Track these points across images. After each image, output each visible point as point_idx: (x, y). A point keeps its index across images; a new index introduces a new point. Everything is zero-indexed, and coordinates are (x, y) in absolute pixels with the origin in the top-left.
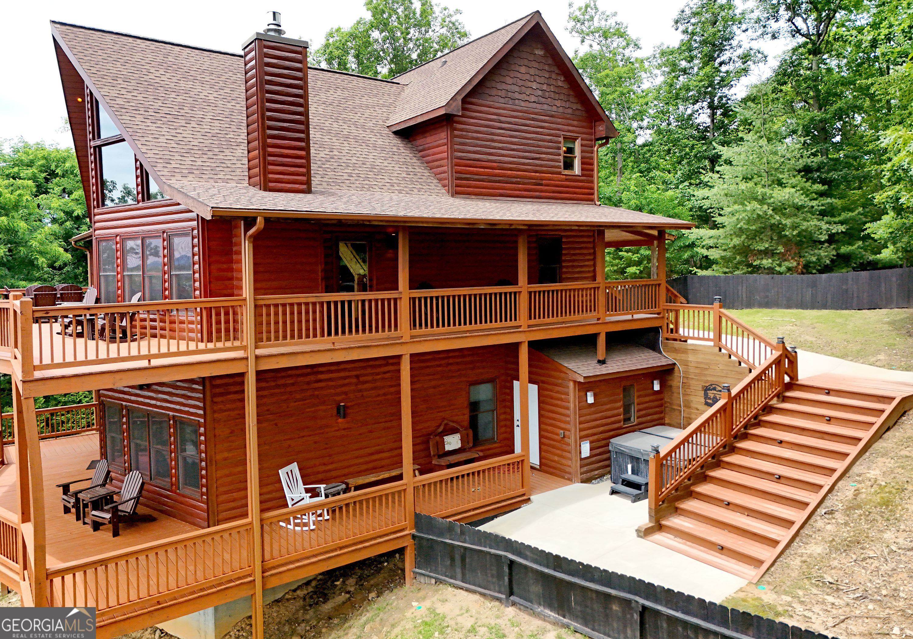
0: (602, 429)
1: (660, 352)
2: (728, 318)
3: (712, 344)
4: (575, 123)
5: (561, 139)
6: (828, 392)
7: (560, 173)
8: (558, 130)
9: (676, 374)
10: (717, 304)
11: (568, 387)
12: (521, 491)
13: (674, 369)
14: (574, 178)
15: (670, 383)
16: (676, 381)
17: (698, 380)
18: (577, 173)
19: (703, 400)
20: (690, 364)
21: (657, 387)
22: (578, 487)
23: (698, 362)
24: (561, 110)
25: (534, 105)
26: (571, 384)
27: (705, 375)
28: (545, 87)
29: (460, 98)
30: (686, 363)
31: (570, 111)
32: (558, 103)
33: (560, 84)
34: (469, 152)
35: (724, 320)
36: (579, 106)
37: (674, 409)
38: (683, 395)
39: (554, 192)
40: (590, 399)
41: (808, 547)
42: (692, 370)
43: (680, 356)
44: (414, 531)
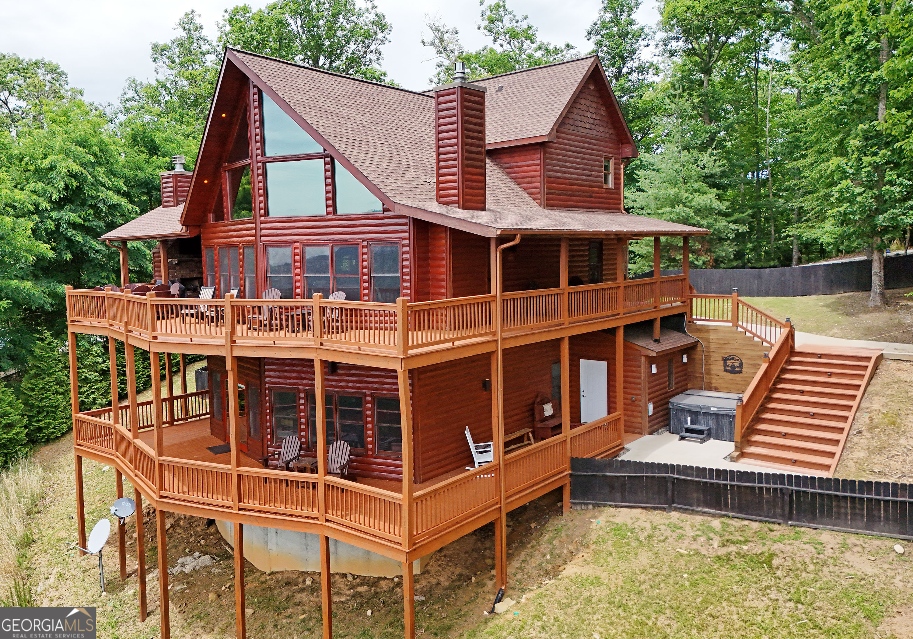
0: (658, 393)
1: (684, 332)
2: (744, 304)
3: (731, 324)
4: (610, 145)
5: (603, 159)
6: (820, 356)
7: (602, 187)
8: (601, 151)
9: (699, 348)
10: (735, 294)
11: (640, 361)
12: (618, 442)
13: (696, 345)
14: (609, 191)
15: (694, 356)
16: (699, 354)
17: (718, 353)
18: (610, 187)
19: (723, 368)
20: (711, 341)
21: (685, 360)
22: (647, 437)
23: (718, 339)
24: (603, 135)
25: (588, 131)
26: (643, 359)
27: (725, 349)
28: (594, 117)
29: (555, 128)
30: (707, 340)
31: (607, 135)
32: (602, 129)
33: (603, 113)
34: (553, 171)
35: (740, 305)
36: (611, 131)
37: (697, 377)
38: (705, 365)
39: (599, 203)
40: (654, 371)
41: (854, 454)
42: (712, 345)
43: (702, 335)
44: (570, 472)
